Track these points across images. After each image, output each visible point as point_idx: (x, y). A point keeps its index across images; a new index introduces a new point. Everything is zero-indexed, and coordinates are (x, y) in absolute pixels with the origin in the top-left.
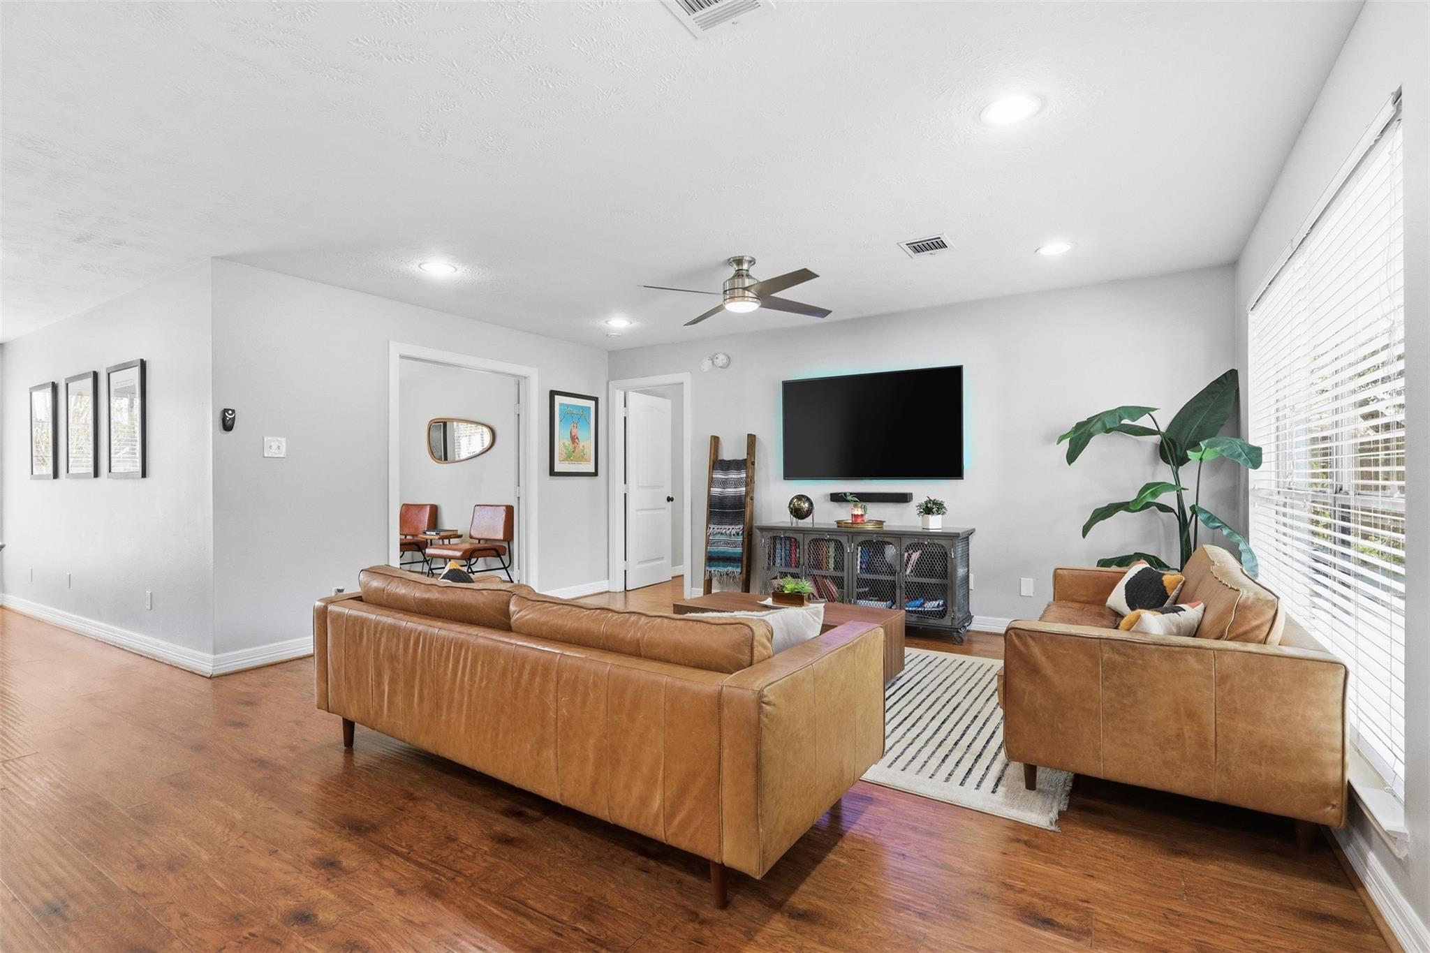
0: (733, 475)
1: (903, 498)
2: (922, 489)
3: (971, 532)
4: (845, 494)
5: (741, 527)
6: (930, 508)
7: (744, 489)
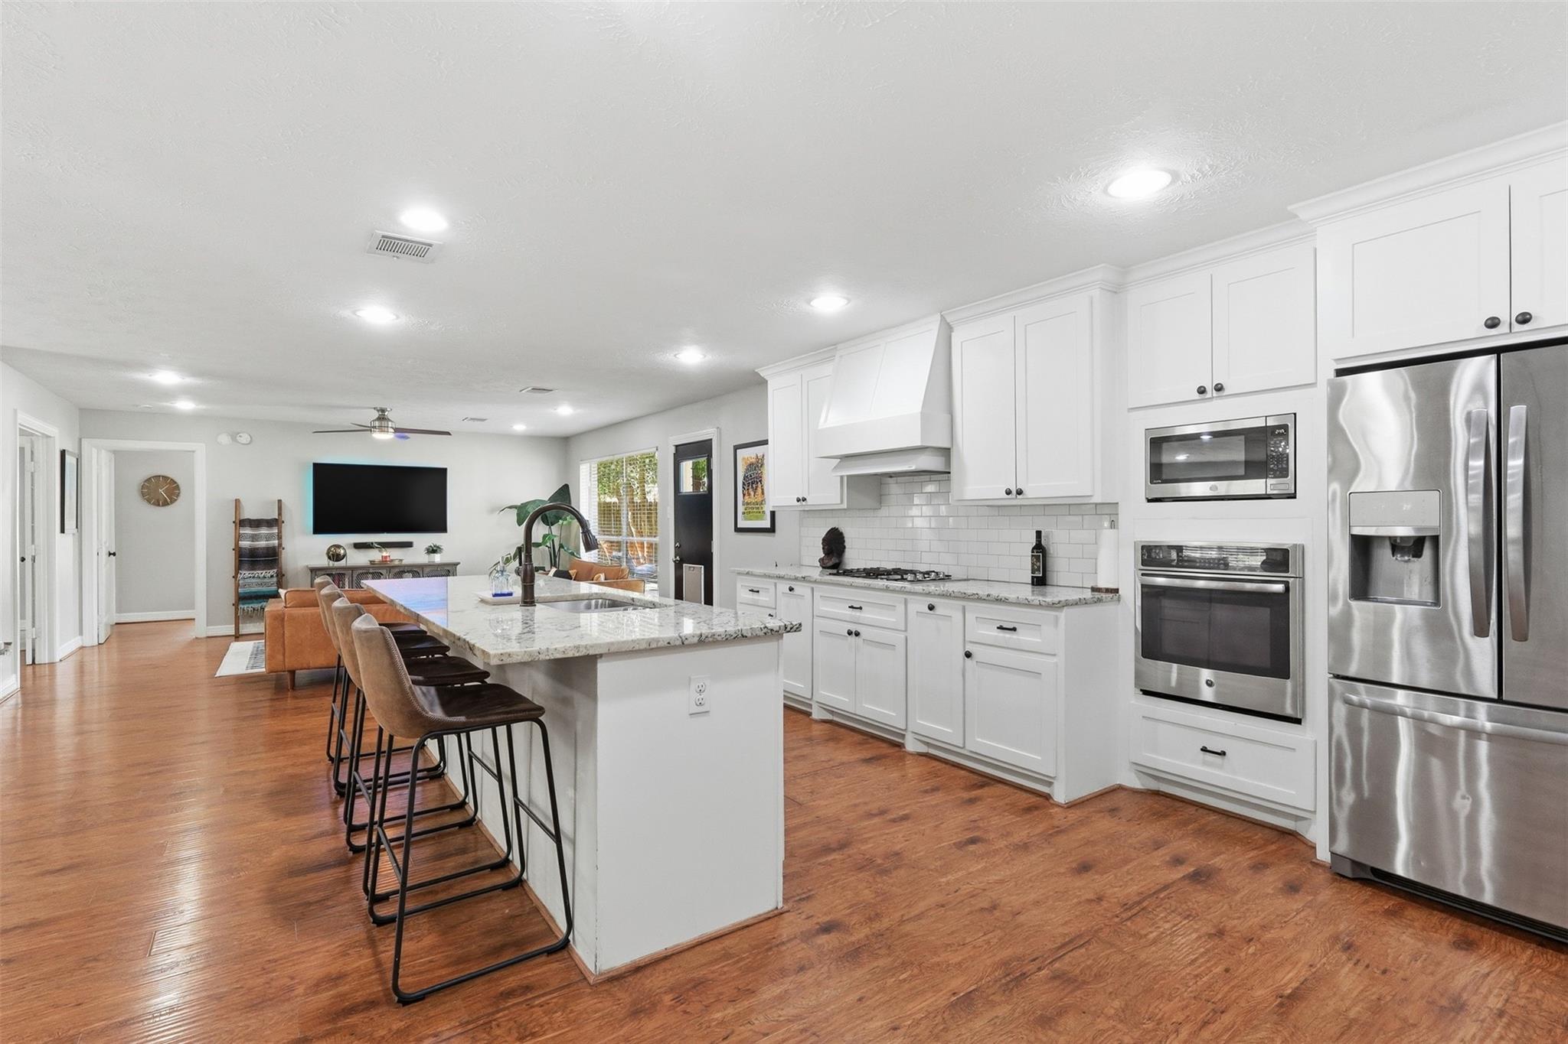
0: (264, 531)
1: (409, 545)
2: (421, 540)
3: (458, 564)
4: (372, 543)
5: (275, 570)
6: (433, 550)
7: (277, 542)
